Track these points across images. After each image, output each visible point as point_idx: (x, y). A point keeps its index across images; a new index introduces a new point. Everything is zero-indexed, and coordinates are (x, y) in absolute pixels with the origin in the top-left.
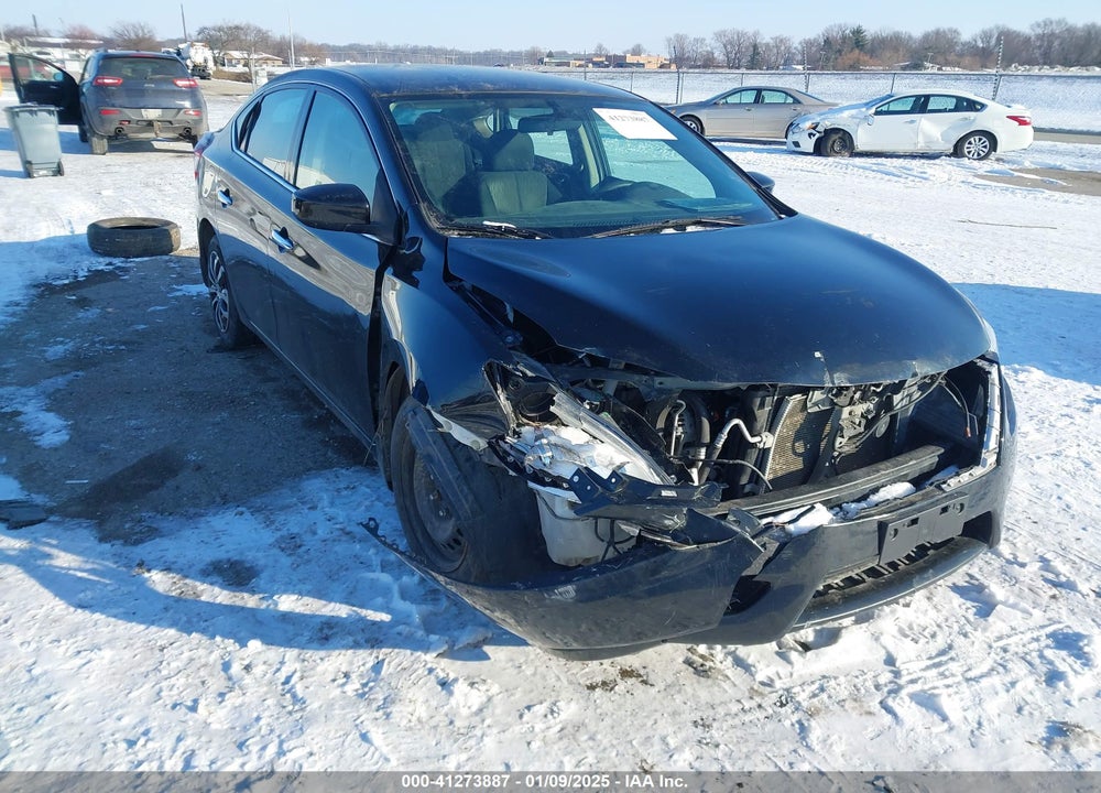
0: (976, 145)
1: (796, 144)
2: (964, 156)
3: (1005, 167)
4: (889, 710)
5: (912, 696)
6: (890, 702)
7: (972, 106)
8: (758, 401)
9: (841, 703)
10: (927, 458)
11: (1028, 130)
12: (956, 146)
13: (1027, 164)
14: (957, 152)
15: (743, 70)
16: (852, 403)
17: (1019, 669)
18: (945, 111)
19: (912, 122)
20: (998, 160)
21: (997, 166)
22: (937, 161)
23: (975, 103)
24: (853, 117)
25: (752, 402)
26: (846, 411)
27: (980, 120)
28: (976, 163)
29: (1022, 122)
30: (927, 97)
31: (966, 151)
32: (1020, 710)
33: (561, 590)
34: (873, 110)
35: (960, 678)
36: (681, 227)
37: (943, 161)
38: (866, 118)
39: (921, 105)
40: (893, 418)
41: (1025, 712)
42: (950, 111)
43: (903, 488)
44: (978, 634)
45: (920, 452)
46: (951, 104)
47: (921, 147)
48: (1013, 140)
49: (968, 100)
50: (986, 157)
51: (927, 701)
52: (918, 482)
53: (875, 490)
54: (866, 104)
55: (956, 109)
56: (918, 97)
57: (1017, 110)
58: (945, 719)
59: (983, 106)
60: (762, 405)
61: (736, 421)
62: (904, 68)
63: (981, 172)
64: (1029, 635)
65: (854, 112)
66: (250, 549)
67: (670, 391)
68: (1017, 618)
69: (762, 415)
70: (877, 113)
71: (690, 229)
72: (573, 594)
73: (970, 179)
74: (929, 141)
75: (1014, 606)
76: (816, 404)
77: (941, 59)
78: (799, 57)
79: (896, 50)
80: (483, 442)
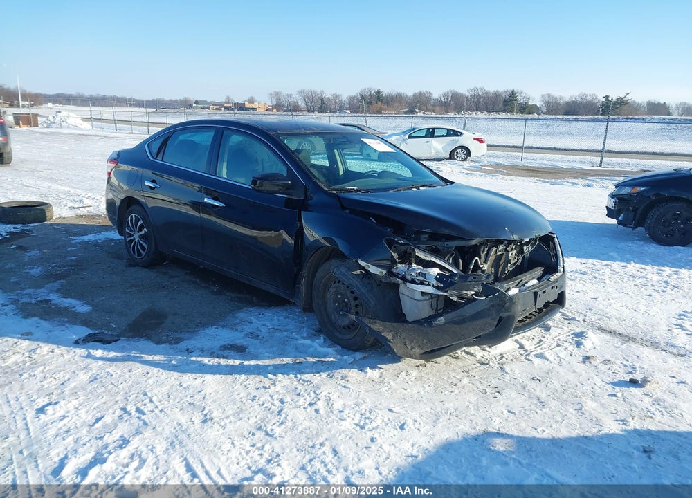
0: (460, 153)
1: (368, 155)
2: (455, 159)
3: (476, 164)
4: (529, 360)
5: (535, 355)
6: (528, 357)
7: (456, 134)
8: (482, 250)
9: (512, 360)
10: (539, 271)
11: (484, 145)
12: (450, 154)
13: (486, 163)
14: (451, 157)
15: (316, 113)
16: (512, 250)
17: (567, 344)
18: (443, 136)
19: (428, 142)
20: (472, 161)
21: (472, 164)
22: (442, 162)
23: (457, 132)
24: (397, 140)
25: (480, 250)
26: (510, 253)
27: (461, 141)
28: (461, 162)
29: (481, 142)
30: (434, 129)
31: (456, 157)
32: (571, 355)
33: (439, 319)
34: (407, 136)
35: (547, 349)
36: (418, 188)
37: (445, 162)
38: (404, 140)
39: (431, 133)
40: (523, 257)
41: (573, 355)
42: (445, 136)
43: (535, 282)
44: (548, 336)
45: (536, 269)
46: (445, 133)
47: (433, 155)
48: (477, 150)
49: (453, 131)
50: (465, 160)
51: (541, 356)
52: (539, 279)
53: (527, 282)
54: (403, 133)
55: (448, 135)
56: (428, 129)
57: (478, 135)
58: (548, 360)
59: (461, 133)
60: (483, 252)
61: (477, 258)
62: (406, 113)
63: (465, 167)
64: (565, 335)
65: (397, 137)
66: (236, 340)
67: (451, 247)
68: (559, 331)
69: (483, 256)
70: (409, 138)
71: (421, 188)
72: (444, 320)
73: (463, 171)
74: (437, 152)
75: (557, 327)
76: (500, 251)
77: (424, 108)
78: (347, 106)
79: (400, 102)
80: (384, 272)
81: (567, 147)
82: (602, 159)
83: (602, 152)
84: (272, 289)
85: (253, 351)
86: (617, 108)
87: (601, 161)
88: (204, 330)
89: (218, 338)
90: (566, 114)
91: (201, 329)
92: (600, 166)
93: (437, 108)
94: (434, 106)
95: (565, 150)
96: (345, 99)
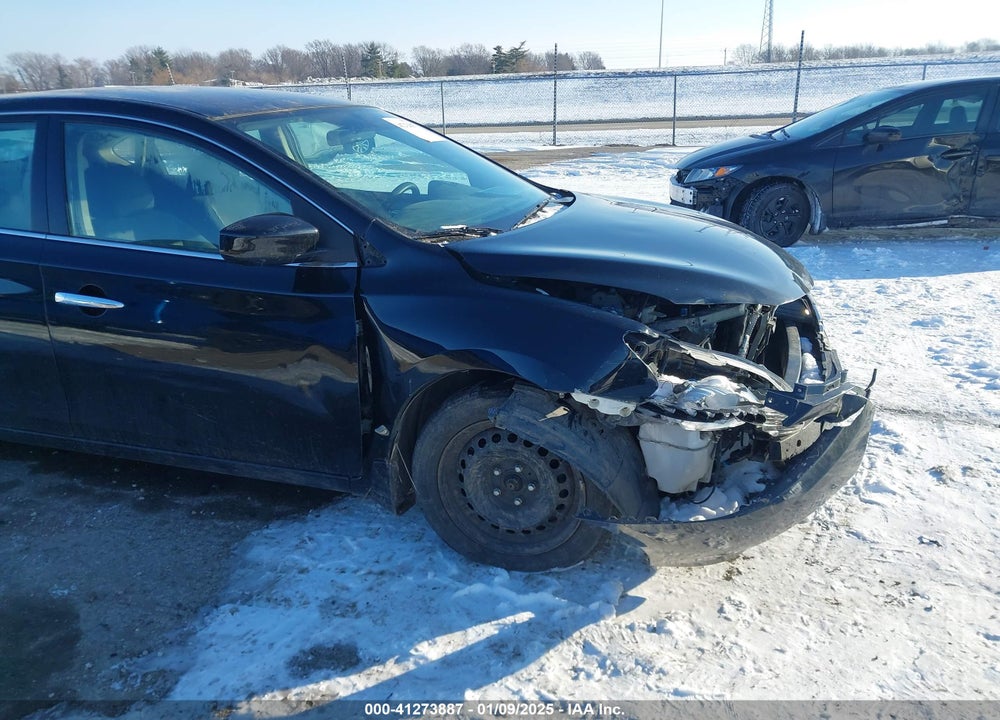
77: (243, 76)
78: (108, 78)
79: (201, 67)
80: (632, 407)
81: (482, 122)
82: (555, 134)
83: (554, 124)
84: (295, 478)
85: (373, 650)
86: (514, 64)
87: (555, 137)
88: (205, 625)
89: (262, 639)
90: (449, 74)
91: (196, 623)
92: (554, 144)
93: (264, 76)
94: (257, 72)
95: (480, 125)
96: (102, 66)
